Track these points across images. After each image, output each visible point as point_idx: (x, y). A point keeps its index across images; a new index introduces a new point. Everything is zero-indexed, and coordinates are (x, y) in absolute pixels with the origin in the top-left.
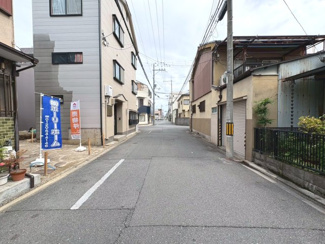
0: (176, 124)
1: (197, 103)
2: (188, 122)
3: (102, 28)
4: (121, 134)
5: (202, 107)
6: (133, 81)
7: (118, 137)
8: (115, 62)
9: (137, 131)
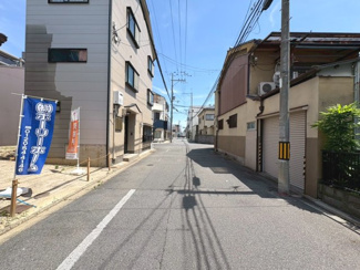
0: (196, 142)
1: (225, 117)
2: (213, 139)
3: (113, 20)
4: (132, 152)
5: (233, 122)
6: (149, 90)
7: (128, 156)
8: (128, 64)
9: (152, 149)
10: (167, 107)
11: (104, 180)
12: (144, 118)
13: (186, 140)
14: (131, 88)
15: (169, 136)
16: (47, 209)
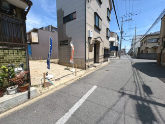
6: (107, 29)
7: (96, 65)
8: (96, 14)
9: (109, 62)
10: (118, 38)
11: (83, 76)
12: (105, 44)
13: (130, 57)
14: (97, 28)
15: (119, 55)
16: (56, 87)
